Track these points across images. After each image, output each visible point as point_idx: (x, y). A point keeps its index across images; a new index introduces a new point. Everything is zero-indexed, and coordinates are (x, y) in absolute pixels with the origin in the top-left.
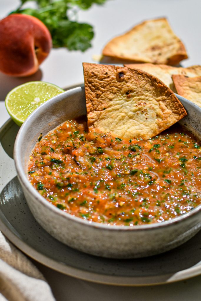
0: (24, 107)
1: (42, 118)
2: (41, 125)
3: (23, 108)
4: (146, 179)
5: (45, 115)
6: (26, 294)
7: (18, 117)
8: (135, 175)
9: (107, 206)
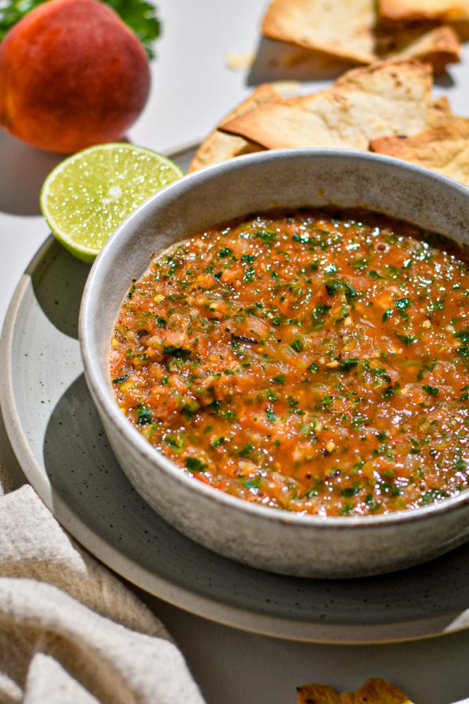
0: (85, 214)
1: (134, 244)
2: (133, 260)
3: (85, 216)
4: (377, 383)
5: (140, 236)
6: (136, 681)
7: (74, 238)
8: (351, 374)
9: (297, 455)
